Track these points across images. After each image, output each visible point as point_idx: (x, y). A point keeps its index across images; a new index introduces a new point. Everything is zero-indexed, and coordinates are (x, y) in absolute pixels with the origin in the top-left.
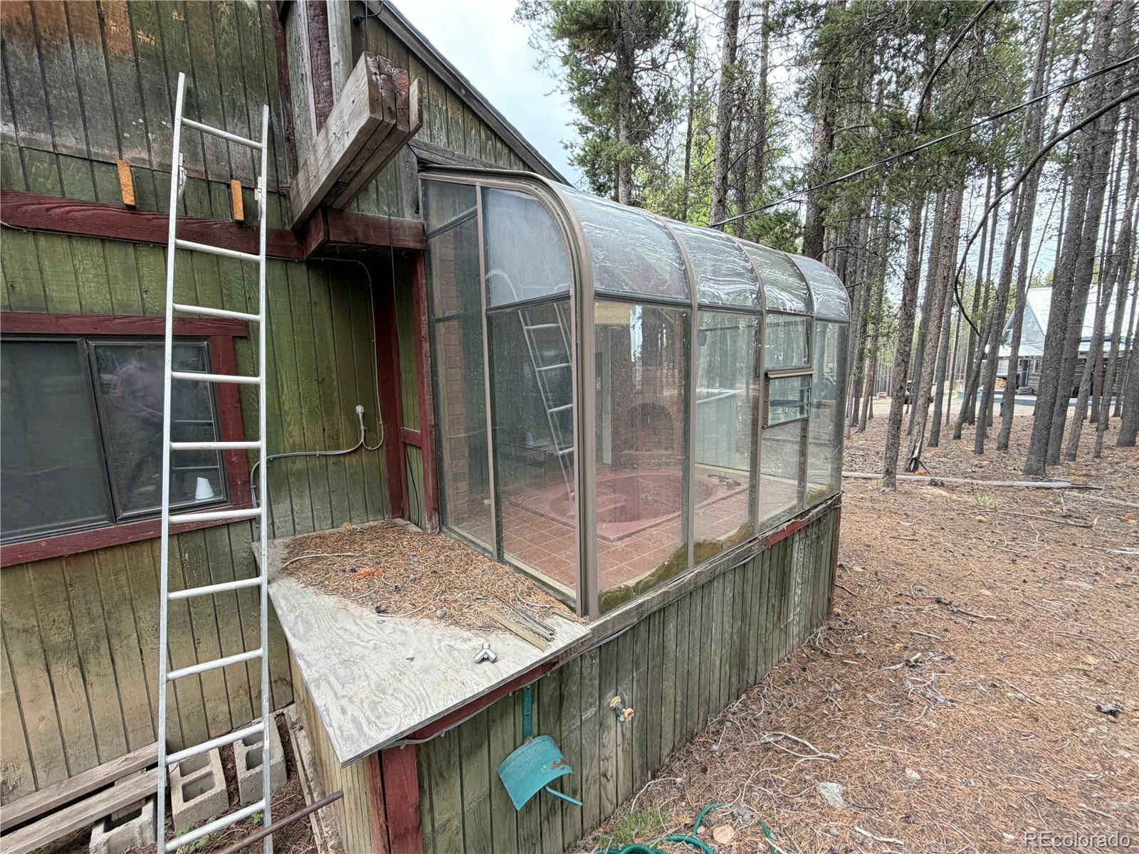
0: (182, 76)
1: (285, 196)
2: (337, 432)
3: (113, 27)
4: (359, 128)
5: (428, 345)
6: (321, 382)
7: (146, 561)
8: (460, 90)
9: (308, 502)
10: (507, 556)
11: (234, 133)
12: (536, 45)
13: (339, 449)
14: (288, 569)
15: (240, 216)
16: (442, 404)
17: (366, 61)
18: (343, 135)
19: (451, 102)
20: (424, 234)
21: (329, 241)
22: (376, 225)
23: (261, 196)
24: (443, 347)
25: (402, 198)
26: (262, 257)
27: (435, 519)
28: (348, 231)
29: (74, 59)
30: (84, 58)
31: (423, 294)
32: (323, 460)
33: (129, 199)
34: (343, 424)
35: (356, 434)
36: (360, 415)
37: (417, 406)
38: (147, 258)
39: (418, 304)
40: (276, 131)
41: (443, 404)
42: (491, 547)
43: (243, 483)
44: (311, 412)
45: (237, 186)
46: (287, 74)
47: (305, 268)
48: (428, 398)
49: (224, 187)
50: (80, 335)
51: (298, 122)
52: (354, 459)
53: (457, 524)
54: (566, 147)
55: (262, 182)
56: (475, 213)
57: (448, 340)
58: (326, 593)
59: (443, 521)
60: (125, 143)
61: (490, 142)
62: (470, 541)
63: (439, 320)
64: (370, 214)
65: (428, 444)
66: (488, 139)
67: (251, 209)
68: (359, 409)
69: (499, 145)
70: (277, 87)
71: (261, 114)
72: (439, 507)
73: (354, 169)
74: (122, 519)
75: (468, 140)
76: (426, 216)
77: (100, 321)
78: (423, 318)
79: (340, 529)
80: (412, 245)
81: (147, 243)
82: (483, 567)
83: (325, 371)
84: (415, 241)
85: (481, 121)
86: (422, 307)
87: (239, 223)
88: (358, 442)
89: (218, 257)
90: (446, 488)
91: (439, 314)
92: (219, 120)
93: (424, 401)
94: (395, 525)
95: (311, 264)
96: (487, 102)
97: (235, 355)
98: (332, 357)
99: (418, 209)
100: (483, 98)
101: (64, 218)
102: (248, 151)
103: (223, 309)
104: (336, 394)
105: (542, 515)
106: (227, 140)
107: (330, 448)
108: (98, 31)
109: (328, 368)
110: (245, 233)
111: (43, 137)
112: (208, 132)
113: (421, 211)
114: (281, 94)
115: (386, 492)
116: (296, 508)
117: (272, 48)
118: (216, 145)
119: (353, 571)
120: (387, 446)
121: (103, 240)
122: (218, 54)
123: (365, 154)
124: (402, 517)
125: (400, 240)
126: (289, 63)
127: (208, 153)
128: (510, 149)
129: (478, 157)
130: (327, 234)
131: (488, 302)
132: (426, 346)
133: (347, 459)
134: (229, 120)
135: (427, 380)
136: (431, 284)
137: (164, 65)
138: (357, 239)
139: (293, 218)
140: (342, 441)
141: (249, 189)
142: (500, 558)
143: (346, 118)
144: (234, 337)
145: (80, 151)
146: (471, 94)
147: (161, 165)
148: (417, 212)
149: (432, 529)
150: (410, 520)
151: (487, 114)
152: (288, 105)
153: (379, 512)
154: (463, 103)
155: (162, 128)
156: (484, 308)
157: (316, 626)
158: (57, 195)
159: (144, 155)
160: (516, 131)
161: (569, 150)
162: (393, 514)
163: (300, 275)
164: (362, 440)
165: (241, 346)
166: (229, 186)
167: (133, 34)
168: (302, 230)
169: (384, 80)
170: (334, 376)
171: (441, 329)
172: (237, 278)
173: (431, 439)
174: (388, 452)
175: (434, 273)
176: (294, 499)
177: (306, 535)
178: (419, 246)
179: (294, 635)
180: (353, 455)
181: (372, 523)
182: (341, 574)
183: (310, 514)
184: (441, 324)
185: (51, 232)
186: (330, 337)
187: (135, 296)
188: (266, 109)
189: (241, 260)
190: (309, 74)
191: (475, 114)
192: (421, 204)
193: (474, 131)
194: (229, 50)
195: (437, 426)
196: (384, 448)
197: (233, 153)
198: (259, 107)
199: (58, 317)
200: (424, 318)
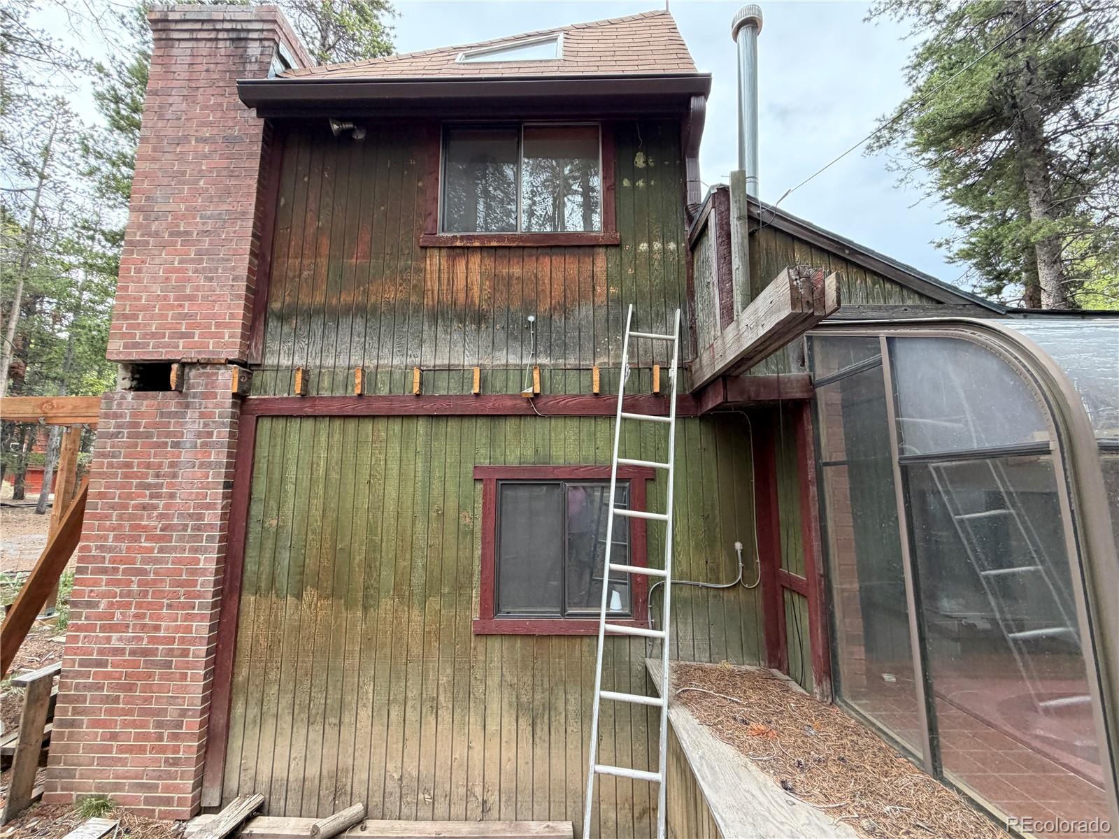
0: (631, 306)
1: (686, 369)
2: (718, 565)
3: (598, 290)
4: (777, 321)
5: (815, 489)
6: (705, 518)
7: (577, 652)
8: (844, 252)
9: (690, 630)
10: (948, 774)
11: (656, 333)
12: (895, 167)
13: (718, 583)
14: (681, 698)
15: (657, 390)
16: (831, 552)
17: (789, 273)
18: (757, 326)
19: (834, 264)
20: (811, 385)
21: (727, 402)
22: (765, 383)
23: (673, 373)
24: (831, 490)
25: (788, 355)
26: (672, 419)
27: (826, 685)
28: (742, 392)
29: (579, 314)
30: (584, 310)
31: (810, 439)
32: (705, 591)
33: (596, 390)
34: (723, 559)
35: (734, 570)
36: (739, 552)
37: (800, 550)
38: (602, 425)
39: (805, 450)
40: (683, 324)
41: (833, 551)
42: (922, 753)
43: (643, 602)
44: (697, 545)
45: (657, 368)
46: (693, 283)
47: (698, 421)
48: (816, 544)
49: (648, 370)
50: (562, 479)
51: (701, 315)
52: (732, 594)
53: (854, 698)
54: (940, 245)
55: (674, 363)
56: (880, 362)
57: (836, 485)
58: (722, 739)
59: (835, 691)
60: (597, 355)
61: (877, 286)
62: (880, 730)
63: (827, 464)
64: (760, 375)
65: (815, 594)
66: (874, 284)
67: (665, 384)
68: (738, 546)
69: (888, 286)
70: (686, 294)
71: (674, 315)
72: (830, 670)
73: (761, 348)
74: (569, 615)
75: (853, 290)
76: (812, 368)
77: (573, 470)
78: (809, 462)
79: (719, 666)
80: (798, 395)
81: (601, 416)
82: (911, 778)
83: (709, 507)
84: (802, 392)
85: (866, 270)
86: (808, 452)
87: (656, 394)
88: (735, 579)
89: (640, 421)
90: (840, 651)
91: (826, 457)
92: (648, 327)
93: (812, 546)
94: (774, 678)
95: (704, 418)
96: (873, 252)
97: (646, 493)
98: (716, 495)
99: (803, 362)
100: (867, 250)
101: (565, 406)
102: (664, 342)
103: (641, 459)
104: (718, 530)
105: (989, 724)
106: (652, 339)
107: (711, 581)
108: (591, 295)
109: (712, 506)
110: (660, 402)
111: (561, 361)
112: (641, 337)
113: (807, 363)
114: (687, 297)
115: (762, 635)
116: (680, 634)
117: (684, 270)
118: (645, 344)
119: (744, 722)
120: (764, 586)
121: (580, 417)
122: (651, 286)
123: (776, 337)
124: (779, 668)
125: (787, 393)
126: (695, 276)
127: (640, 349)
128: (902, 286)
129: (865, 303)
130: (726, 397)
131: (902, 451)
132: (813, 490)
133: (726, 594)
134: (654, 325)
135: (815, 525)
136: (818, 429)
137: (621, 302)
138: (749, 397)
139: (693, 384)
140: (722, 576)
141: (665, 369)
142: (937, 773)
143: (761, 314)
144: (646, 479)
145: (576, 365)
146: (855, 250)
147: (614, 364)
148: (803, 364)
149: (822, 694)
150: (788, 674)
151: (873, 262)
152: (693, 304)
153: (755, 657)
154: (847, 262)
155: (616, 341)
156: (896, 457)
157: (722, 777)
158: (562, 393)
159: (606, 360)
160: (908, 267)
161: (944, 247)
162: (770, 662)
163: (694, 427)
164: (740, 577)
165: (650, 486)
166: (651, 369)
167: (608, 288)
168: (699, 394)
169: (803, 282)
170: (717, 512)
171: (828, 472)
172: (651, 434)
173: (820, 589)
174: (765, 593)
175: (821, 417)
176: (679, 624)
177: (688, 663)
178: (805, 396)
179: (703, 779)
180: (731, 590)
181: (748, 667)
182: (733, 722)
183: (692, 643)
184: (828, 468)
185: (557, 416)
186: (715, 479)
187: (592, 453)
188: (678, 311)
189: (654, 422)
190: (716, 282)
191: (859, 266)
192: (806, 357)
193: (859, 281)
194: (657, 281)
195: (827, 576)
196: (761, 588)
197: (655, 346)
198: (673, 311)
199: (555, 468)
200: (811, 463)
